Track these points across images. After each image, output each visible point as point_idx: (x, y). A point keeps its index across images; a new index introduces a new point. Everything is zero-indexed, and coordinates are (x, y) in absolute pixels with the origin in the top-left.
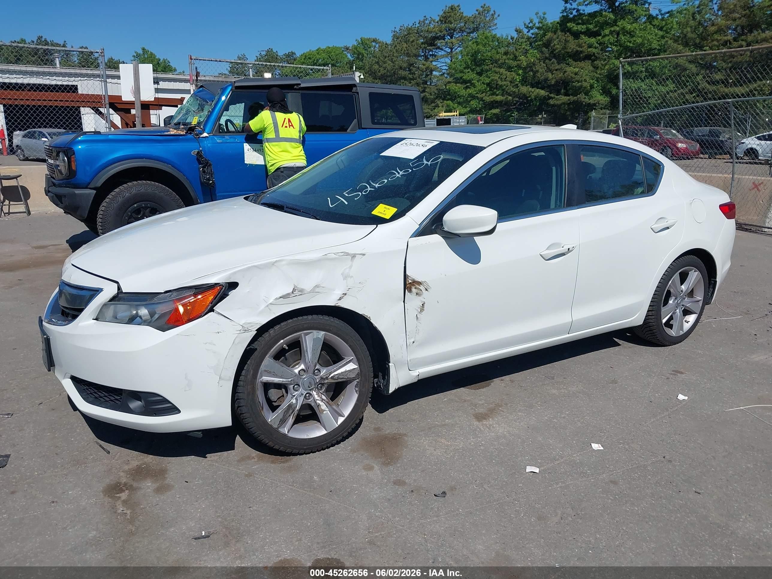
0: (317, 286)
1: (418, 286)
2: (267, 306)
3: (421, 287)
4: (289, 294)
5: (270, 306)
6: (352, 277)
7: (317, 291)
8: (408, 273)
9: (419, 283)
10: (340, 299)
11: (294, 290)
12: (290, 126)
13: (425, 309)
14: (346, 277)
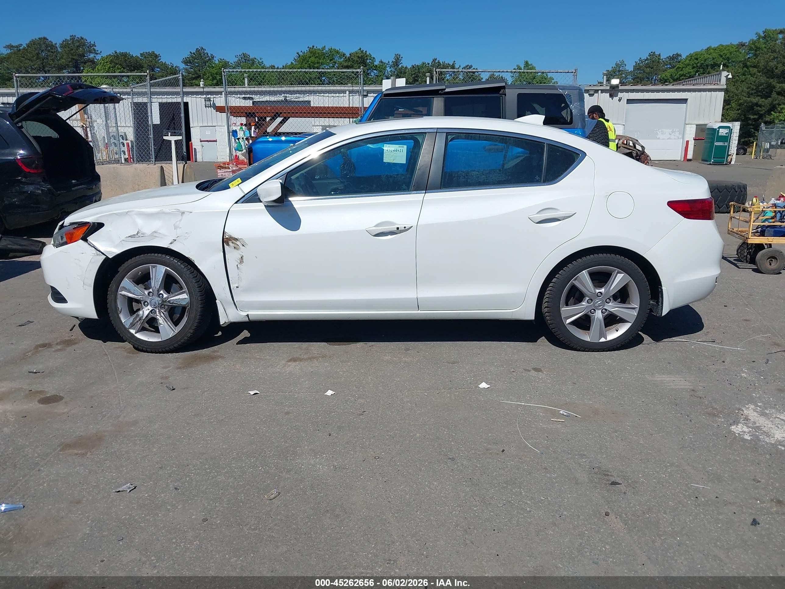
0: (155, 232)
1: (234, 242)
2: (121, 241)
3: (238, 243)
4: (134, 235)
5: (123, 242)
6: (181, 228)
7: (155, 235)
8: (225, 230)
9: (236, 240)
10: (171, 243)
11: (138, 233)
13: (244, 260)
14: (176, 227)
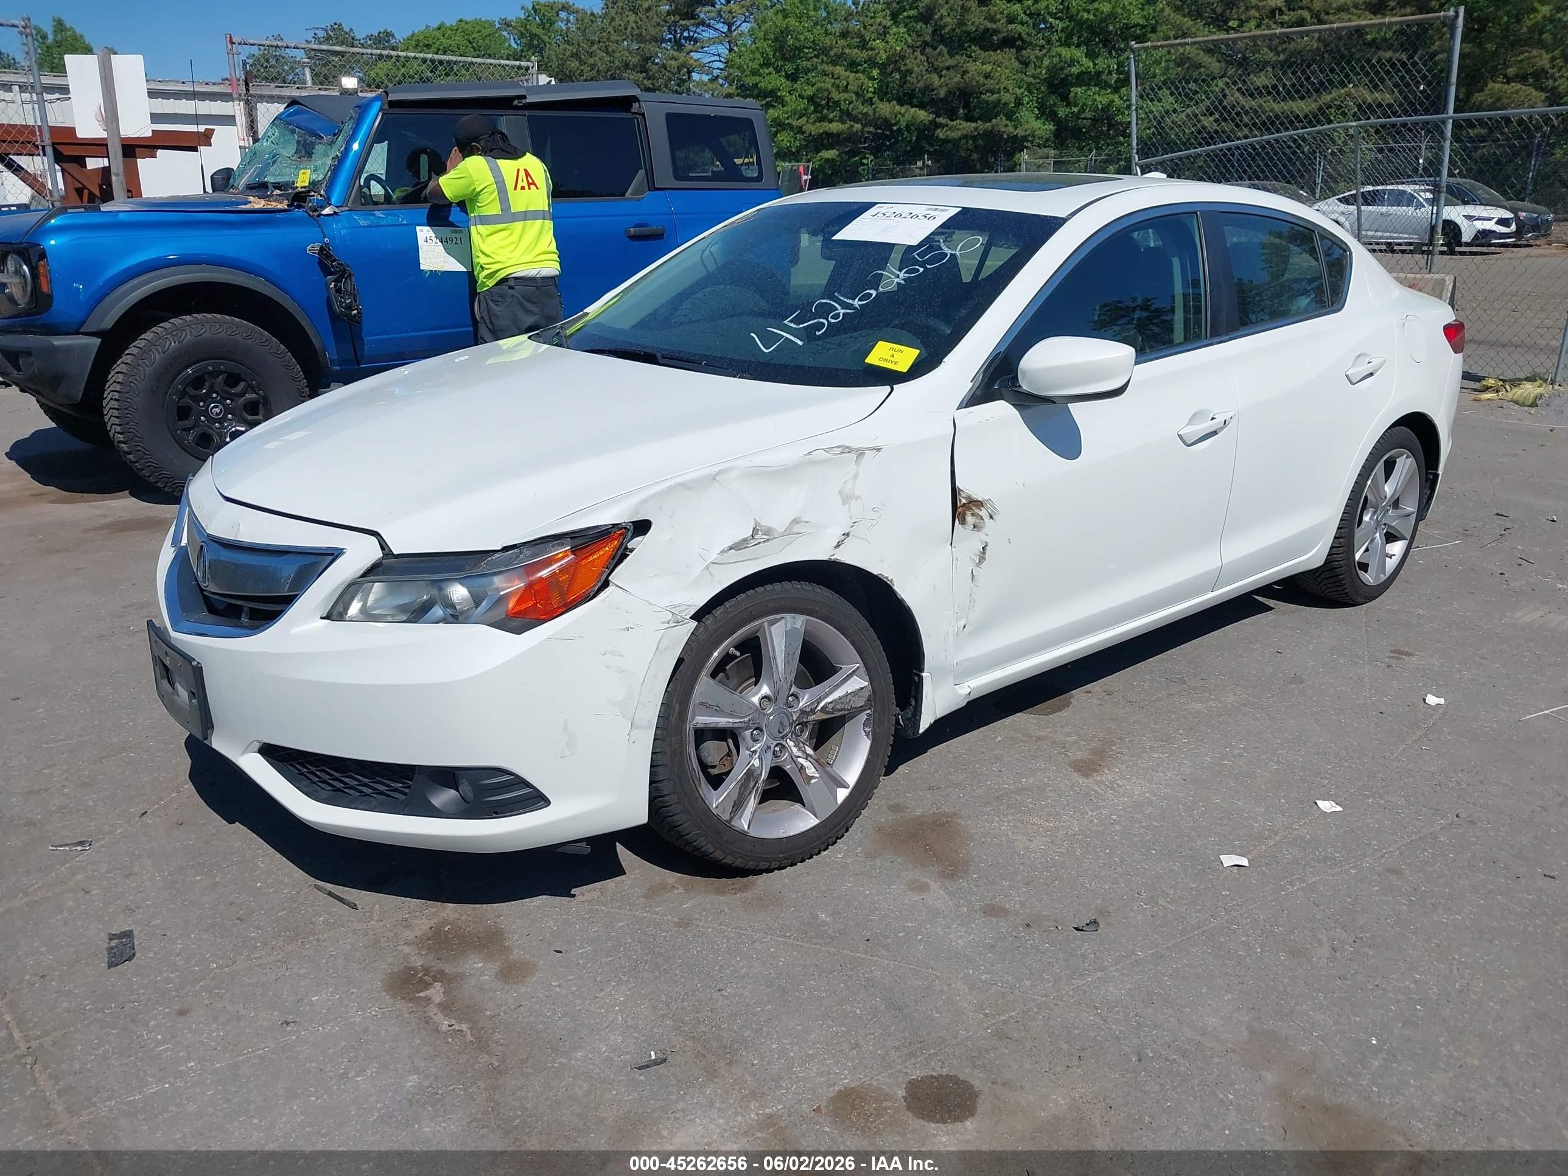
0: (796, 521)
1: (976, 511)
2: (707, 568)
3: (983, 513)
4: (745, 540)
5: (713, 568)
6: (858, 497)
7: (795, 530)
8: (958, 484)
9: (979, 504)
10: (838, 546)
11: (755, 531)
12: (529, 184)
13: (987, 556)
14: (846, 498)
